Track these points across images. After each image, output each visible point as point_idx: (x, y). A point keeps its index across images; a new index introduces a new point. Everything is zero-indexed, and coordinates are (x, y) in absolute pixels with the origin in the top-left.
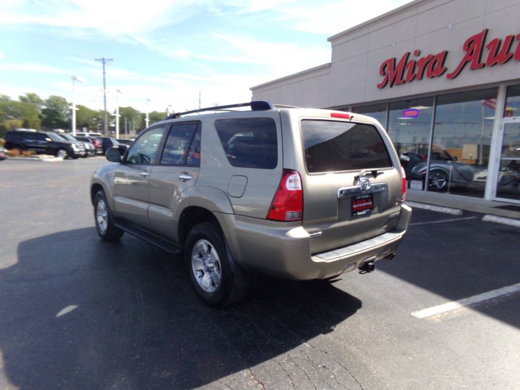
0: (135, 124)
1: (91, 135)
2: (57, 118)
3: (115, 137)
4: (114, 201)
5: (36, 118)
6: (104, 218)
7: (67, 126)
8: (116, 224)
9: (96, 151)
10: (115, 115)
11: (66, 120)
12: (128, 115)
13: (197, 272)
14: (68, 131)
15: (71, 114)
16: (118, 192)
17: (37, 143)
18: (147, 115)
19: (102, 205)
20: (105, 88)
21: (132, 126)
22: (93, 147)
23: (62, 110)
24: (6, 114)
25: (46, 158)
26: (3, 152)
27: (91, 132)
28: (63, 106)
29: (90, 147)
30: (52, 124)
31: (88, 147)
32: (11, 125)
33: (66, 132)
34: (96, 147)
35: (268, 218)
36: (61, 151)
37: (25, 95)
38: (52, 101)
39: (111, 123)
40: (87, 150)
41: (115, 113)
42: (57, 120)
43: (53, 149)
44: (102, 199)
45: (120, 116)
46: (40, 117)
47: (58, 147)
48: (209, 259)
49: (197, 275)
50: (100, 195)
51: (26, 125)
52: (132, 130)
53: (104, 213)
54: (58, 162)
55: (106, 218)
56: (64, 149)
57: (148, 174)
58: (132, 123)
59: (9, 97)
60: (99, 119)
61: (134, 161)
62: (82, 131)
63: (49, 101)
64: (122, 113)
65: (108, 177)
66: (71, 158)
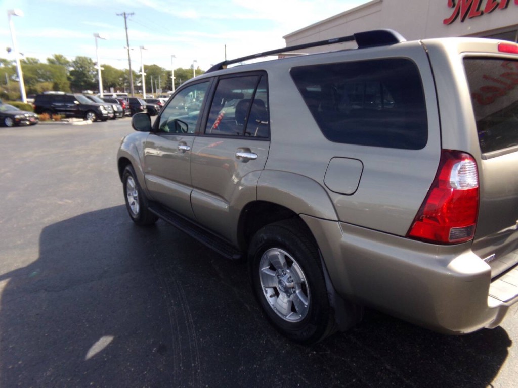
0: (161, 82)
1: (118, 96)
2: (85, 79)
3: (142, 96)
4: (145, 180)
5: (64, 80)
6: (135, 198)
7: (95, 87)
8: (149, 208)
9: (124, 112)
10: (141, 73)
11: (93, 81)
12: (153, 73)
13: (266, 289)
14: (96, 92)
15: (97, 74)
16: (150, 169)
17: (66, 106)
18: (173, 73)
19: (131, 183)
20: (128, 46)
21: (158, 85)
22: (121, 109)
23: (89, 71)
24: (37, 77)
25: (76, 122)
26: (33, 116)
27: (119, 93)
28: (89, 67)
29: (118, 108)
30: (81, 85)
31: (116, 109)
32: (42, 88)
33: (94, 93)
34: (124, 108)
35: (409, 235)
36: (90, 114)
37: (52, 57)
38: (79, 62)
39: (138, 82)
40: (115, 112)
41: (141, 71)
42: (85, 82)
43: (82, 112)
44: (131, 175)
45: (145, 74)
46: (69, 79)
47: (86, 110)
48: (288, 276)
49: (268, 293)
50: (128, 171)
51: (56, 88)
52: (158, 88)
53: (135, 193)
54: (87, 126)
55: (137, 198)
56: (92, 111)
57: (188, 148)
58: (158, 82)
59: (38, 60)
60: (125, 79)
61: (167, 129)
62: (109, 91)
63: (76, 62)
64: (147, 71)
65: (136, 148)
66: (100, 120)
